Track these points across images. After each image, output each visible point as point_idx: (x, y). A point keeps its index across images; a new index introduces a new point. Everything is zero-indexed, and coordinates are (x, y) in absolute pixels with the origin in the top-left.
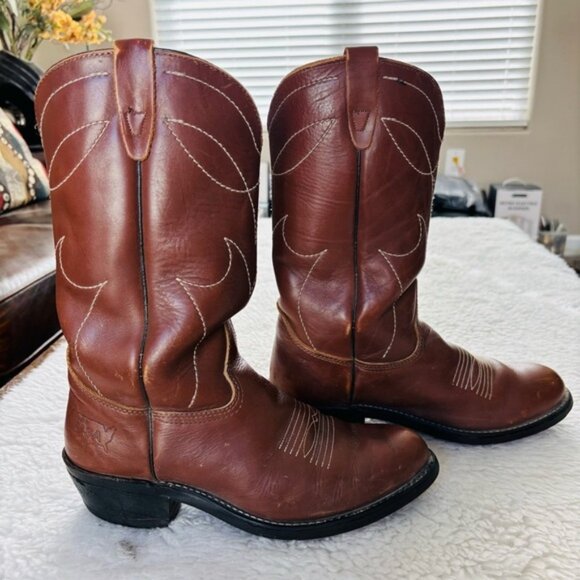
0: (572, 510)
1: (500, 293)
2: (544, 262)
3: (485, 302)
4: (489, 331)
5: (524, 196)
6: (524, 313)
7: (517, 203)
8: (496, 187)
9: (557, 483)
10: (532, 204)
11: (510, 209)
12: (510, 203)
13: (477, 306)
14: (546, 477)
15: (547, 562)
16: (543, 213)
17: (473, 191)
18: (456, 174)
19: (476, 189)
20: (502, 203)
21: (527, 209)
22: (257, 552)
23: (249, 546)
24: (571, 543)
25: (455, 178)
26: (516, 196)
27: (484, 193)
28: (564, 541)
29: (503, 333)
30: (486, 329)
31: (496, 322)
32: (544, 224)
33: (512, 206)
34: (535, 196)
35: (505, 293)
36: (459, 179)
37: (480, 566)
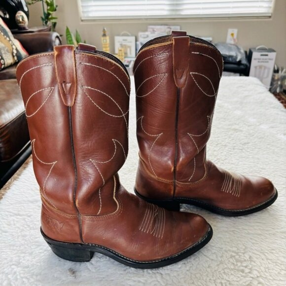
0: (272, 253)
1: (249, 126)
2: (272, 106)
3: (241, 131)
4: (242, 149)
5: (267, 55)
6: (260, 138)
7: (263, 59)
8: (252, 50)
9: (267, 238)
10: (270, 59)
11: (259, 62)
12: (259, 59)
13: (237, 134)
14: (262, 235)
15: (258, 281)
16: (275, 63)
17: (240, 52)
18: (232, 42)
19: (242, 51)
20: (255, 59)
21: (268, 62)
22: (129, 275)
23: (126, 272)
24: (270, 271)
25: (231, 44)
26: (262, 55)
27: (246, 52)
28: (267, 270)
29: (249, 150)
30: (240, 148)
31: (245, 144)
32: (276, 69)
33: (260, 61)
34: (272, 55)
35: (251, 126)
36: (234, 45)
37: (228, 283)
